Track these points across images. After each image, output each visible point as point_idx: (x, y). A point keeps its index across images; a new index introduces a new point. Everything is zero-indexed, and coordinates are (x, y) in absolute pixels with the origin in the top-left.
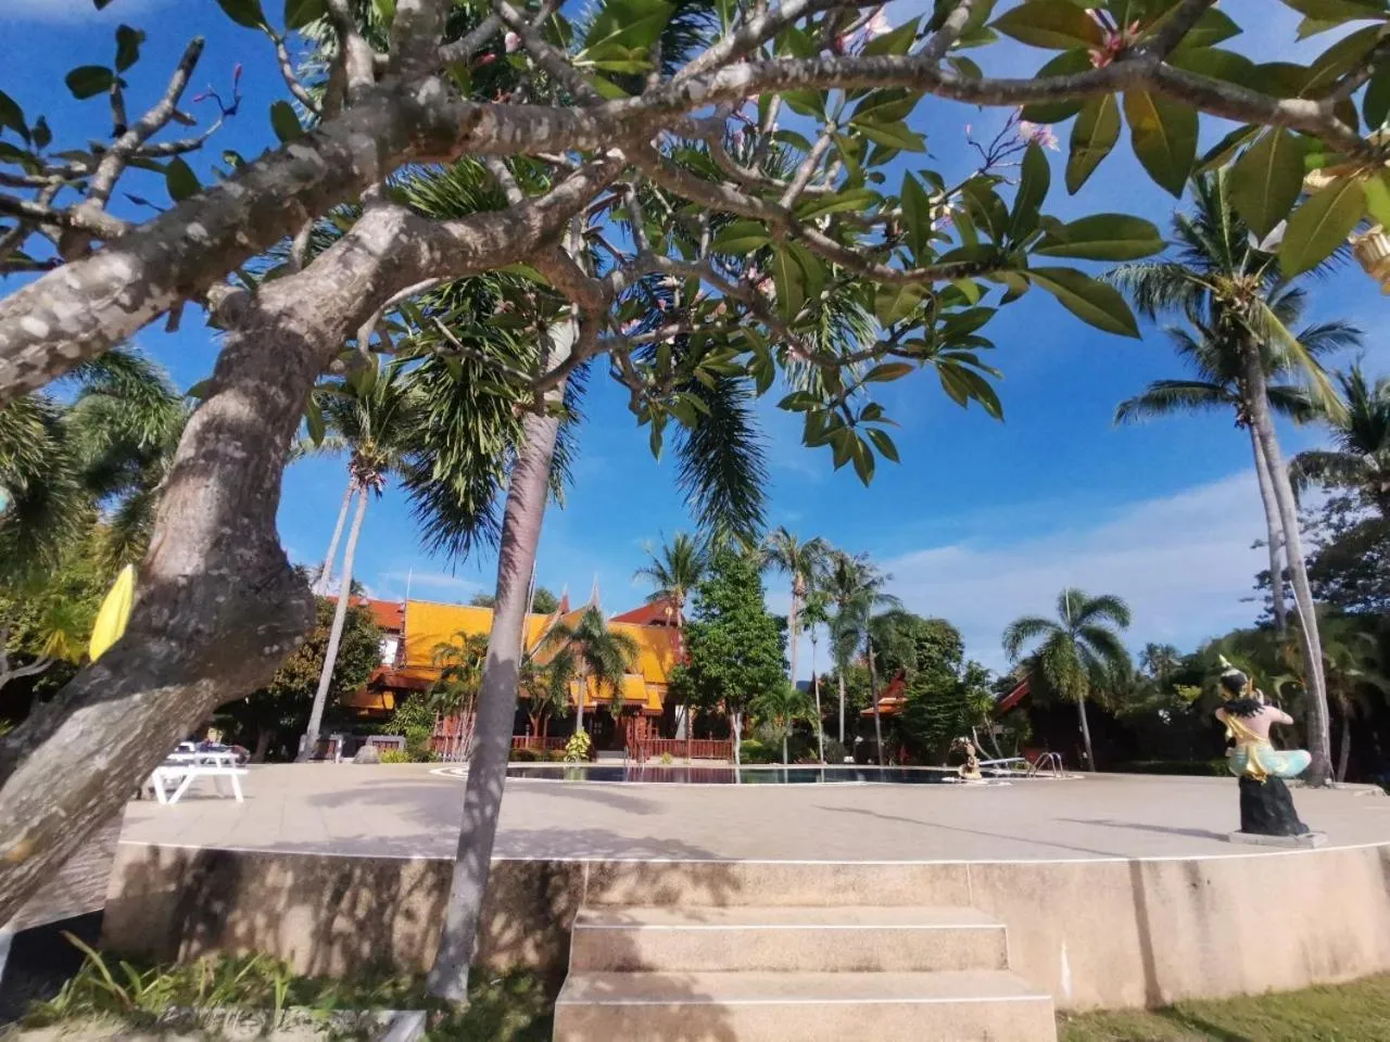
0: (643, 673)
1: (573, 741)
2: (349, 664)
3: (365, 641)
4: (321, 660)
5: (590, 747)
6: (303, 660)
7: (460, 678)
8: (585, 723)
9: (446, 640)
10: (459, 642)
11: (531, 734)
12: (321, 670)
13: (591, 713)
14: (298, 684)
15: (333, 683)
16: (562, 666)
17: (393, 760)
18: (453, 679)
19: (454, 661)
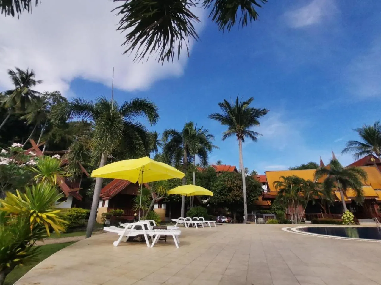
0: (371, 185)
1: (345, 216)
2: (251, 192)
3: (254, 184)
4: (242, 191)
5: (354, 218)
6: (237, 191)
7: (286, 192)
8: (348, 208)
9: (278, 180)
10: (282, 180)
11: (324, 213)
12: (243, 194)
13: (350, 204)
14: (238, 199)
15: (247, 198)
16: (328, 184)
17: (273, 223)
18: (284, 194)
19: (282, 187)
